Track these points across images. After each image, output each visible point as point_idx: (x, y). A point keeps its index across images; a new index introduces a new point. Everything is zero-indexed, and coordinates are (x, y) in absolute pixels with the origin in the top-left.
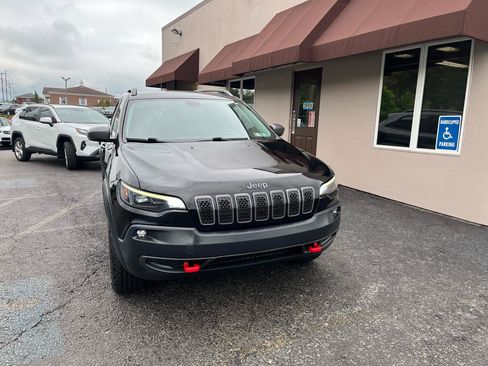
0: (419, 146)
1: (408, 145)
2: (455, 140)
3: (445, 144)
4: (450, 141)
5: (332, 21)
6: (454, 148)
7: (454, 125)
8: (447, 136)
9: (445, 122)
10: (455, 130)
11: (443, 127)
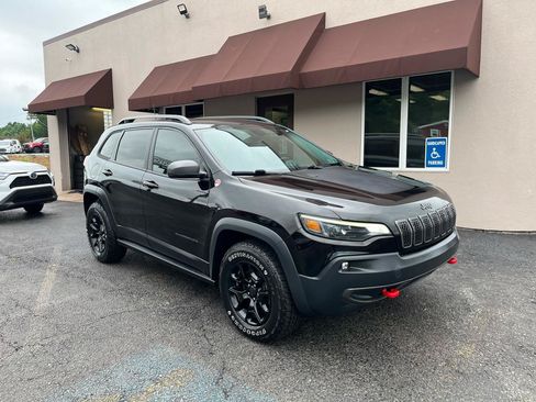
0: (408, 166)
1: (397, 166)
2: (443, 158)
3: (434, 163)
4: (438, 159)
5: (309, 54)
6: (443, 166)
7: (441, 145)
8: (435, 156)
9: (433, 143)
10: (442, 149)
11: (430, 148)
